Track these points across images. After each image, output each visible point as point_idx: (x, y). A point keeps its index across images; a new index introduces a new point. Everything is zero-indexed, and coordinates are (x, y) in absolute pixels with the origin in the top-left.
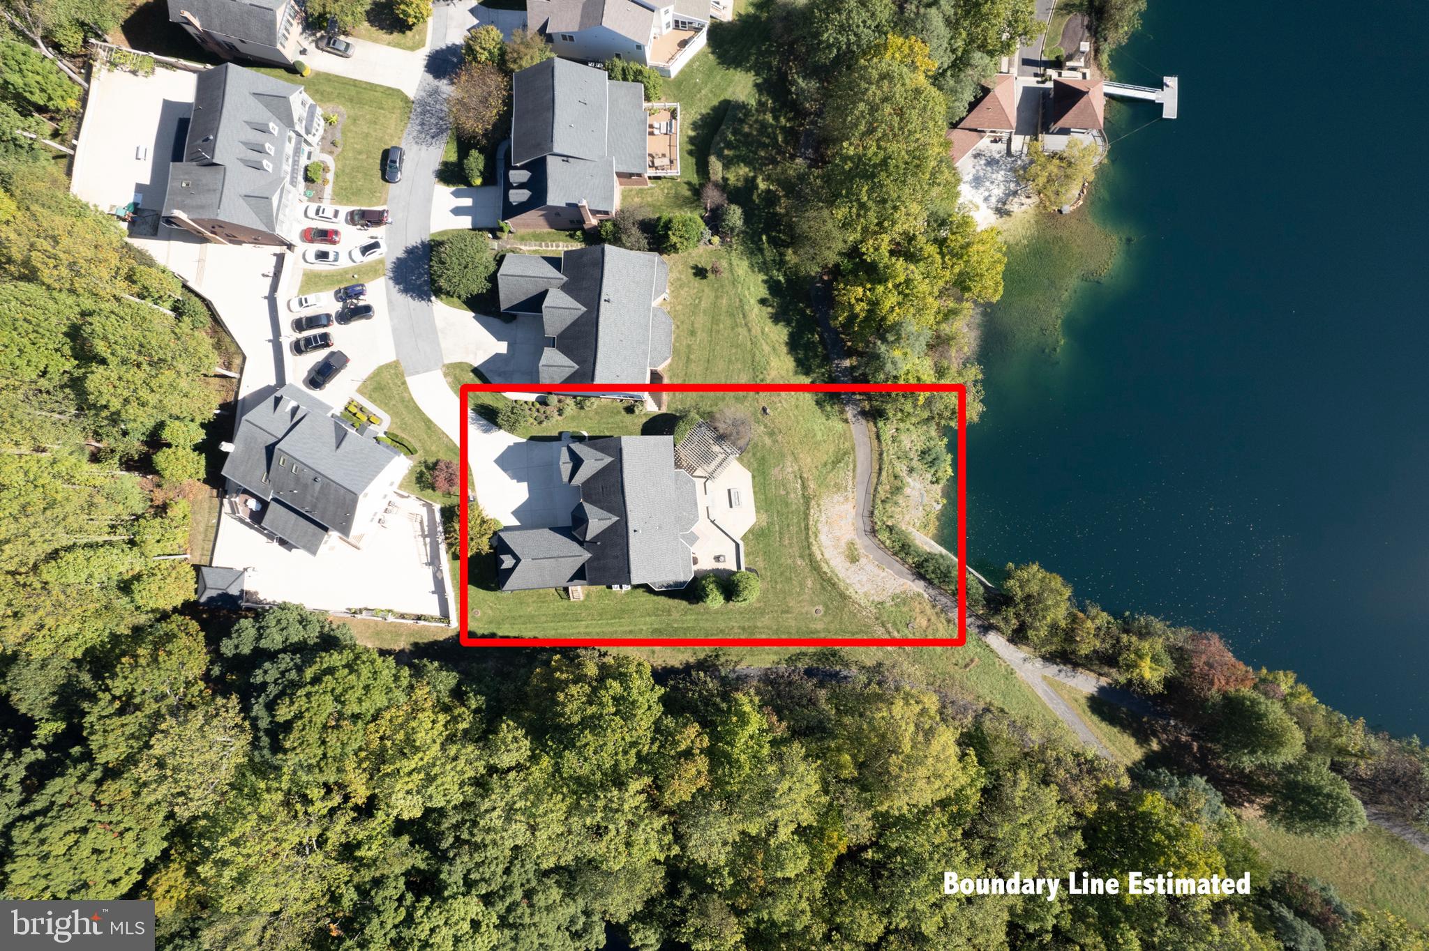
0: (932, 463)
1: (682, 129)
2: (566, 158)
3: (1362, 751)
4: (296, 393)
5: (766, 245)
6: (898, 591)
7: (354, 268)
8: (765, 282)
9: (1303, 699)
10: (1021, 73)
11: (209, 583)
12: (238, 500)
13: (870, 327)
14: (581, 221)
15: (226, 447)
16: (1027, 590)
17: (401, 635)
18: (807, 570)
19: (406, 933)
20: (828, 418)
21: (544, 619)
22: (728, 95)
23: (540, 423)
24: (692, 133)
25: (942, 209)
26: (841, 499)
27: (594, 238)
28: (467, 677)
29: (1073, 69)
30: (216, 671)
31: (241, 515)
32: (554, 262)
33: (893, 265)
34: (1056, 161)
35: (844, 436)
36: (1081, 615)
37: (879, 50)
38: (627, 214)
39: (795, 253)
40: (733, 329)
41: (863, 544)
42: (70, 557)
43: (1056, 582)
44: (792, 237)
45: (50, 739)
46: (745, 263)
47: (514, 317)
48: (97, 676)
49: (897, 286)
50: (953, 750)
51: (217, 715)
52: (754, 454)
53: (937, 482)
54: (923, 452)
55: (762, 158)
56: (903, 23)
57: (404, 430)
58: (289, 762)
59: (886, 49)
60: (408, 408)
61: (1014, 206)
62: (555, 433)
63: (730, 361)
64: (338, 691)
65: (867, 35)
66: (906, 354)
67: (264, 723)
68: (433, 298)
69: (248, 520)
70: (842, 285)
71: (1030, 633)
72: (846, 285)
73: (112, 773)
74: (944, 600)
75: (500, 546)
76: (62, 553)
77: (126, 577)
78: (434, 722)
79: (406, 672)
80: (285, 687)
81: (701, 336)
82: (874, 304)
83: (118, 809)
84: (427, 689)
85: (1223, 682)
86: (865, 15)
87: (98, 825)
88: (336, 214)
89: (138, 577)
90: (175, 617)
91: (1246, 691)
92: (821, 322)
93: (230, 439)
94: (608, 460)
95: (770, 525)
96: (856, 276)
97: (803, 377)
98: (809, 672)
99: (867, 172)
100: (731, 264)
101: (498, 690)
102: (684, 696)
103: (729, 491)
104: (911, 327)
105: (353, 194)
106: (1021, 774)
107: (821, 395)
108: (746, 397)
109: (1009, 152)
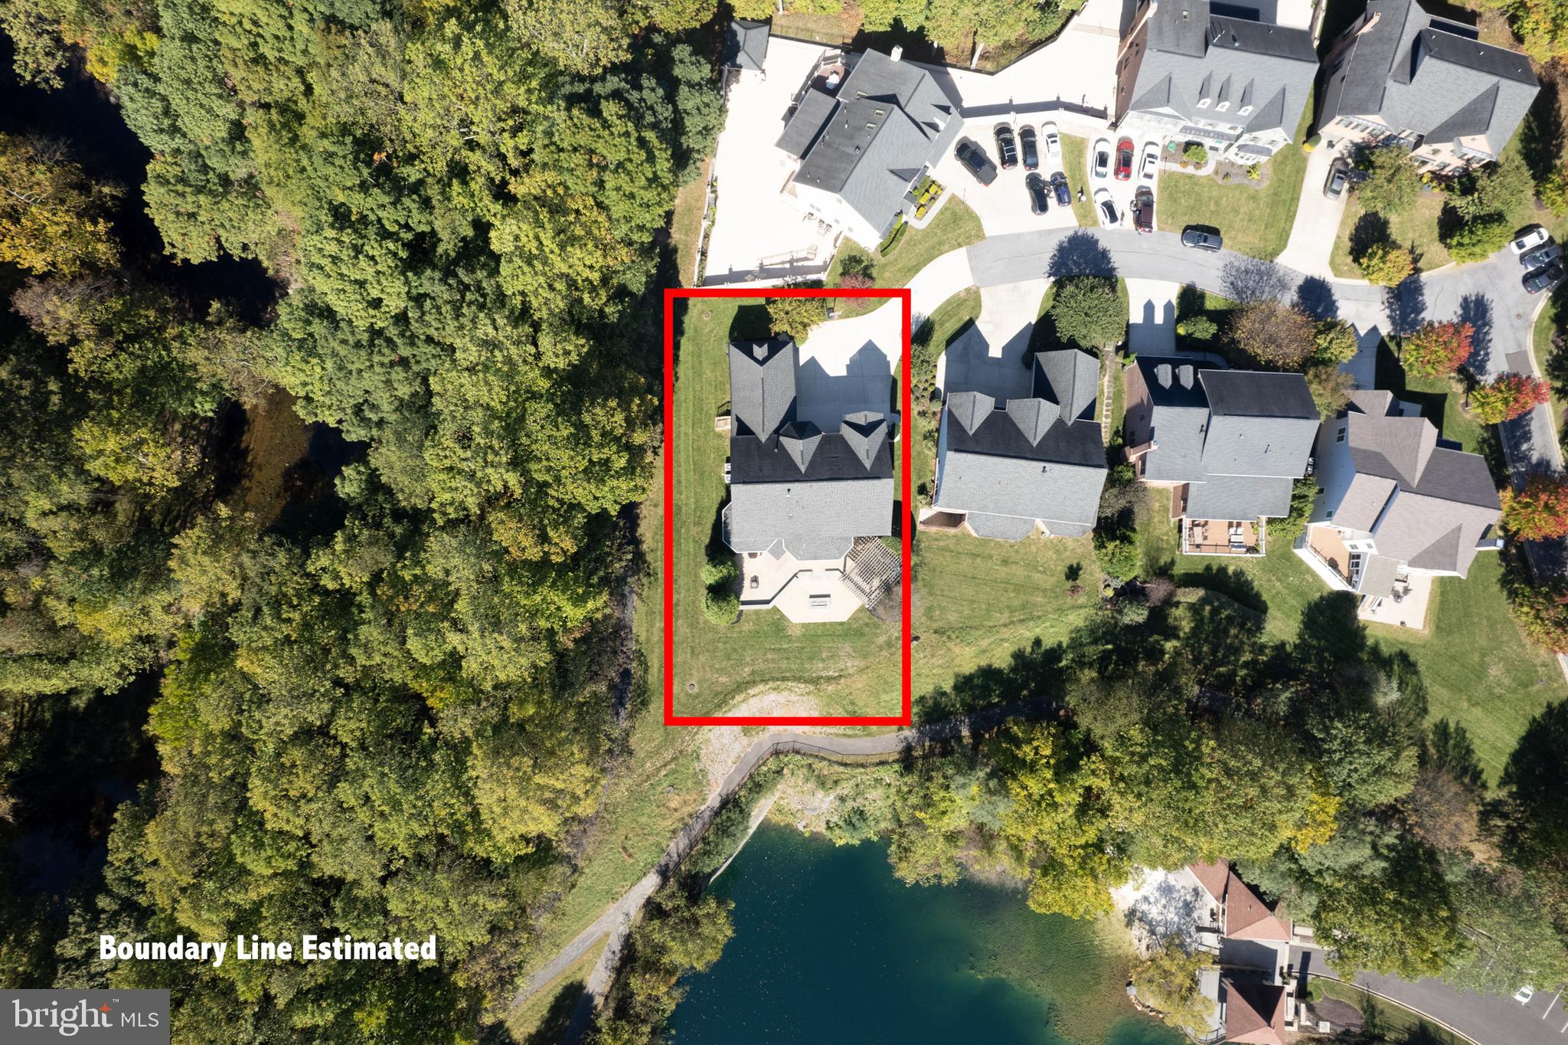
0: (849, 823)
1: (1235, 560)
2: (1205, 430)
4: (953, 129)
5: (1101, 648)
6: (710, 777)
8: (1060, 645)
10: (1293, 949)
11: (752, 33)
12: (839, 64)
13: (1006, 761)
14: (1133, 444)
15: (897, 52)
16: (705, 921)
17: (687, 235)
18: (738, 678)
19: (371, 232)
21: (698, 388)
22: (1273, 611)
24: (1231, 570)
25: (1137, 849)
27: (1115, 458)
28: (639, 303)
29: (1297, 1012)
30: (658, 39)
31: (822, 67)
32: (1089, 412)
33: (1074, 790)
34: (1188, 983)
36: (674, 980)
37: (1322, 787)
38: (1141, 495)
39: (1092, 680)
40: (1008, 607)
43: (713, 955)
44: (1110, 678)
46: (1081, 623)
47: (1028, 366)
49: (1050, 793)
50: (533, 830)
51: (611, 40)
52: (867, 624)
53: (829, 828)
54: (862, 813)
55: (1200, 647)
56: (1351, 815)
57: (908, 243)
58: (557, 113)
59: (1323, 795)
60: (932, 248)
61: (1138, 931)
62: (899, 406)
63: (973, 602)
64: (629, 166)
65: (1341, 773)
66: (973, 799)
67: (598, 88)
68: (1052, 279)
69: (816, 74)
70: (1053, 731)
71: (657, 923)
72: (1054, 736)
74: (698, 827)
75: (777, 344)
78: (591, 267)
79: (647, 238)
80: (637, 110)
81: (1003, 572)
82: (1032, 768)
84: (627, 260)
86: (1364, 772)
88: (1149, 176)
92: (1012, 707)
93: (904, 57)
94: (868, 464)
95: (790, 640)
96: (1064, 748)
97: (951, 682)
98: (626, 674)
99: (1183, 766)
100: (1081, 607)
101: (622, 336)
102: (606, 536)
103: (828, 596)
104: (1003, 808)
105: (1171, 194)
106: (503, 903)
107: (931, 702)
108: (931, 618)
109: (1200, 929)
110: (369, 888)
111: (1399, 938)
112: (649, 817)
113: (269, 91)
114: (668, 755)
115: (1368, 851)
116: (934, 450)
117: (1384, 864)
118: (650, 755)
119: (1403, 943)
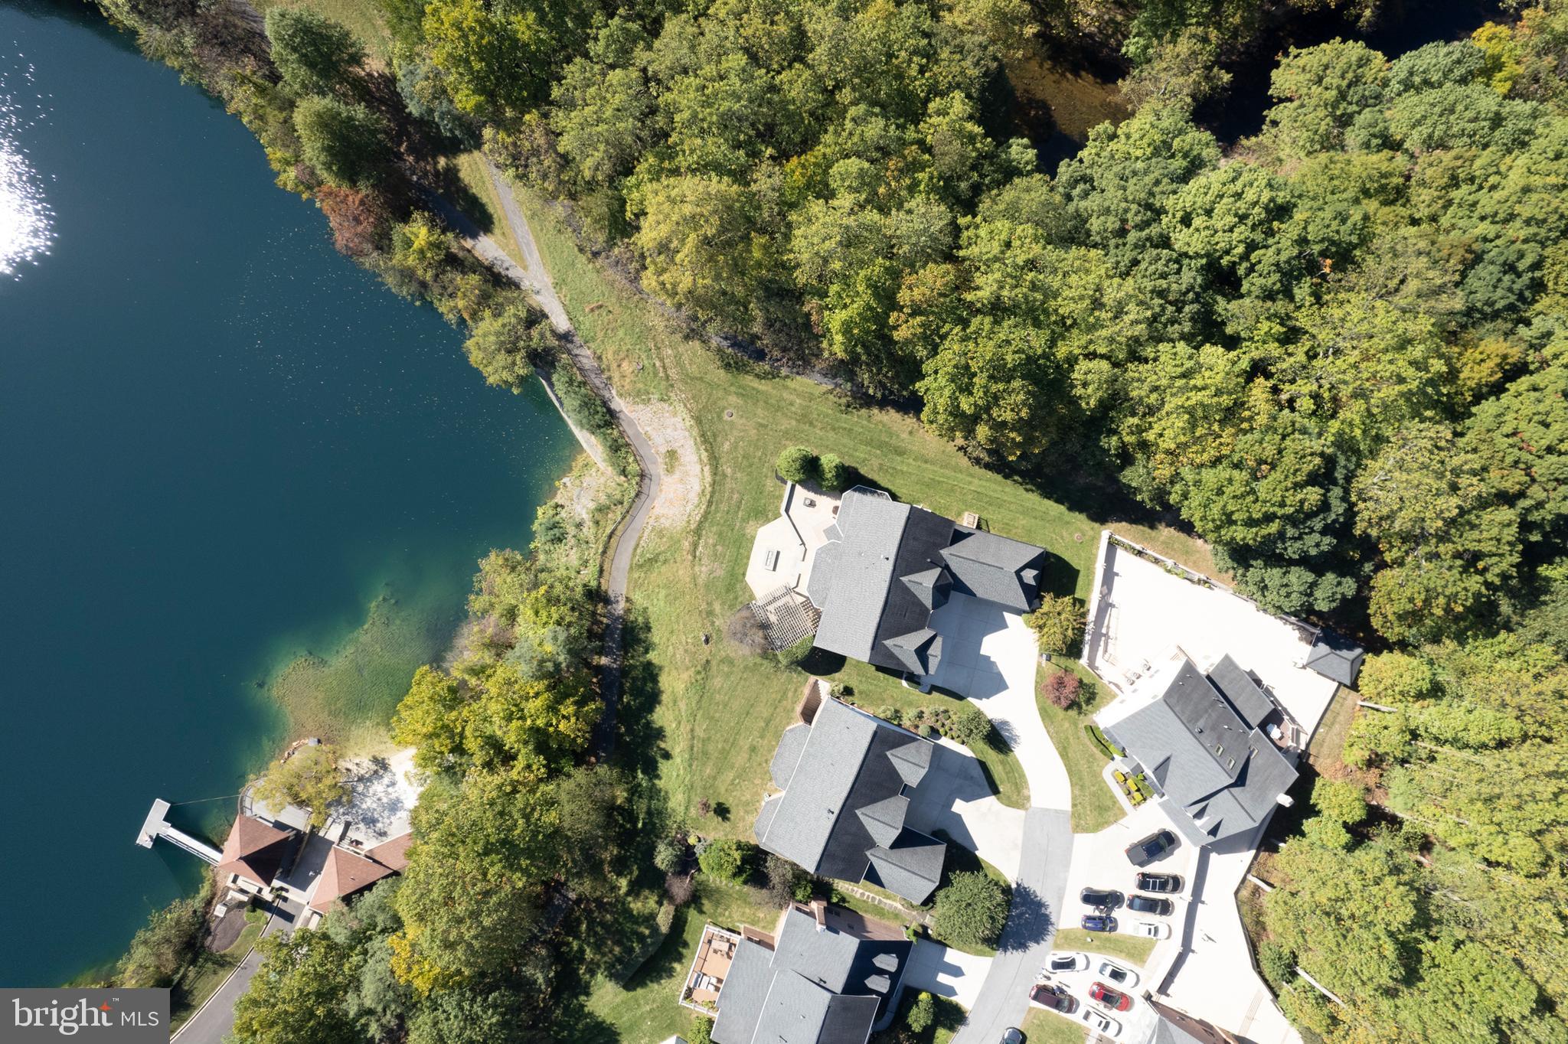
0: (555, 526)
1: (685, 973)
2: (821, 984)
3: (242, 83)
4: (1192, 834)
5: (641, 816)
6: (641, 406)
7: (1090, 950)
8: (658, 777)
9: (279, 155)
10: (300, 907)
11: (1347, 666)
12: (1289, 743)
13: (567, 686)
14: (828, 911)
15: (1286, 801)
16: (510, 360)
17: (1163, 543)
18: (723, 460)
20: (645, 609)
21: (1013, 507)
22: (624, 995)
23: (946, 711)
24: (677, 966)
25: (445, 785)
26: (662, 520)
27: (821, 889)
28: (1111, 473)
29: (243, 891)
30: (1368, 567)
31: (1291, 726)
32: (873, 877)
33: (518, 741)
34: (304, 796)
35: (636, 585)
36: (466, 316)
37: (444, 981)
38: (777, 900)
39: (614, 798)
40: (709, 739)
41: (657, 468)
42: (1484, 738)
43: (475, 358)
44: (609, 816)
45: (1557, 560)
46: (671, 804)
47: (935, 833)
48: (1493, 606)
49: (523, 718)
50: (645, 224)
51: (1381, 519)
52: (736, 598)
53: (557, 506)
54: (560, 540)
55: (612, 913)
56: (407, 1002)
57: (1092, 755)
58: (1323, 444)
59: (436, 979)
60: (1081, 777)
61: (367, 766)
62: (935, 695)
63: (725, 705)
64: (1251, 498)
65: (449, 1004)
66: (540, 645)
67: (1336, 492)
68: (1014, 886)
69: (1286, 717)
70: (579, 741)
71: (523, 314)
72: (574, 739)
73: (1506, 499)
74: (597, 382)
75: (1033, 595)
76: (1492, 744)
77: (1432, 701)
78: (1161, 435)
79: (1173, 499)
80: (1303, 522)
81: (745, 743)
82: (552, 708)
83: (1509, 460)
84: (1157, 473)
85: (350, 198)
86: (444, 1026)
87: (1534, 450)
88: (1087, 1016)
89: (1420, 696)
90: (1393, 639)
91: (330, 181)
92: (612, 712)
93: (1280, 807)
94: (889, 643)
95: (746, 520)
96: (560, 748)
97: (655, 661)
98: (760, 355)
99: (507, 849)
100: (687, 808)
101: (1084, 447)
102: (897, 375)
103: (774, 569)
104: (523, 670)
105: (1063, 1032)
106: (587, 174)
107: (642, 636)
108: (722, 661)
109: (348, 825)
110: (641, 56)
111: (280, 1005)
112: (622, 339)
113: (1423, 184)
114: (672, 373)
115: (368, 1003)
116: (882, 716)
117: (352, 1014)
118: (678, 356)
119: (274, 1006)
